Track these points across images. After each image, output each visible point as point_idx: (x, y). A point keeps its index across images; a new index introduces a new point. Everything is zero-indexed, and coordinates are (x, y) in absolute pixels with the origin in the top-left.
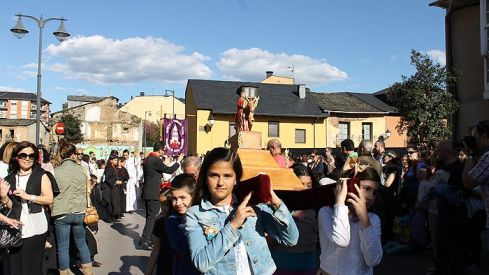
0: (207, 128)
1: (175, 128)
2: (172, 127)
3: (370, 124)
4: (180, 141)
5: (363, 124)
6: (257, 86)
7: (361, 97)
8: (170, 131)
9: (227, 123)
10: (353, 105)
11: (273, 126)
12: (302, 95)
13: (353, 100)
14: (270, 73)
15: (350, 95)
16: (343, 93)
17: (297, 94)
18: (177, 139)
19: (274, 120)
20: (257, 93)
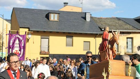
1: (17, 42)
2: (15, 41)
3: (132, 38)
4: (20, 50)
5: (127, 38)
6: (58, 13)
7: (126, 21)
8: (14, 43)
9: (39, 37)
10: (121, 26)
11: (70, 39)
12: (88, 19)
13: (120, 22)
14: (66, 4)
15: (119, 19)
16: (114, 18)
17: (85, 18)
18: (18, 49)
19: (70, 35)
20: (59, 18)
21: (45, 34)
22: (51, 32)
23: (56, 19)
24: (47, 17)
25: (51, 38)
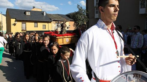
0: (15, 25)
6: (30, 11)
9: (21, 23)
10: (60, 18)
11: (36, 24)
12: (45, 15)
13: (60, 16)
14: (34, 7)
17: (43, 14)
19: (36, 22)
20: (31, 14)
21: (24, 21)
22: (27, 20)
23: (29, 14)
24: (25, 13)
25: (27, 23)
